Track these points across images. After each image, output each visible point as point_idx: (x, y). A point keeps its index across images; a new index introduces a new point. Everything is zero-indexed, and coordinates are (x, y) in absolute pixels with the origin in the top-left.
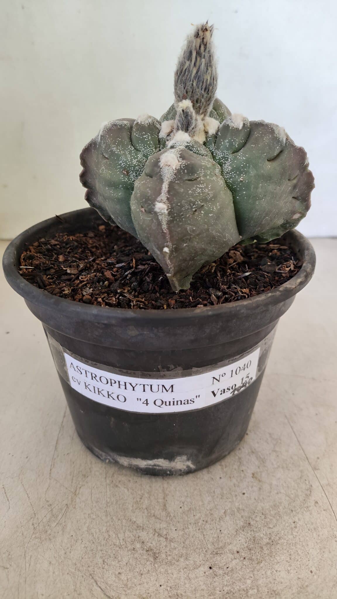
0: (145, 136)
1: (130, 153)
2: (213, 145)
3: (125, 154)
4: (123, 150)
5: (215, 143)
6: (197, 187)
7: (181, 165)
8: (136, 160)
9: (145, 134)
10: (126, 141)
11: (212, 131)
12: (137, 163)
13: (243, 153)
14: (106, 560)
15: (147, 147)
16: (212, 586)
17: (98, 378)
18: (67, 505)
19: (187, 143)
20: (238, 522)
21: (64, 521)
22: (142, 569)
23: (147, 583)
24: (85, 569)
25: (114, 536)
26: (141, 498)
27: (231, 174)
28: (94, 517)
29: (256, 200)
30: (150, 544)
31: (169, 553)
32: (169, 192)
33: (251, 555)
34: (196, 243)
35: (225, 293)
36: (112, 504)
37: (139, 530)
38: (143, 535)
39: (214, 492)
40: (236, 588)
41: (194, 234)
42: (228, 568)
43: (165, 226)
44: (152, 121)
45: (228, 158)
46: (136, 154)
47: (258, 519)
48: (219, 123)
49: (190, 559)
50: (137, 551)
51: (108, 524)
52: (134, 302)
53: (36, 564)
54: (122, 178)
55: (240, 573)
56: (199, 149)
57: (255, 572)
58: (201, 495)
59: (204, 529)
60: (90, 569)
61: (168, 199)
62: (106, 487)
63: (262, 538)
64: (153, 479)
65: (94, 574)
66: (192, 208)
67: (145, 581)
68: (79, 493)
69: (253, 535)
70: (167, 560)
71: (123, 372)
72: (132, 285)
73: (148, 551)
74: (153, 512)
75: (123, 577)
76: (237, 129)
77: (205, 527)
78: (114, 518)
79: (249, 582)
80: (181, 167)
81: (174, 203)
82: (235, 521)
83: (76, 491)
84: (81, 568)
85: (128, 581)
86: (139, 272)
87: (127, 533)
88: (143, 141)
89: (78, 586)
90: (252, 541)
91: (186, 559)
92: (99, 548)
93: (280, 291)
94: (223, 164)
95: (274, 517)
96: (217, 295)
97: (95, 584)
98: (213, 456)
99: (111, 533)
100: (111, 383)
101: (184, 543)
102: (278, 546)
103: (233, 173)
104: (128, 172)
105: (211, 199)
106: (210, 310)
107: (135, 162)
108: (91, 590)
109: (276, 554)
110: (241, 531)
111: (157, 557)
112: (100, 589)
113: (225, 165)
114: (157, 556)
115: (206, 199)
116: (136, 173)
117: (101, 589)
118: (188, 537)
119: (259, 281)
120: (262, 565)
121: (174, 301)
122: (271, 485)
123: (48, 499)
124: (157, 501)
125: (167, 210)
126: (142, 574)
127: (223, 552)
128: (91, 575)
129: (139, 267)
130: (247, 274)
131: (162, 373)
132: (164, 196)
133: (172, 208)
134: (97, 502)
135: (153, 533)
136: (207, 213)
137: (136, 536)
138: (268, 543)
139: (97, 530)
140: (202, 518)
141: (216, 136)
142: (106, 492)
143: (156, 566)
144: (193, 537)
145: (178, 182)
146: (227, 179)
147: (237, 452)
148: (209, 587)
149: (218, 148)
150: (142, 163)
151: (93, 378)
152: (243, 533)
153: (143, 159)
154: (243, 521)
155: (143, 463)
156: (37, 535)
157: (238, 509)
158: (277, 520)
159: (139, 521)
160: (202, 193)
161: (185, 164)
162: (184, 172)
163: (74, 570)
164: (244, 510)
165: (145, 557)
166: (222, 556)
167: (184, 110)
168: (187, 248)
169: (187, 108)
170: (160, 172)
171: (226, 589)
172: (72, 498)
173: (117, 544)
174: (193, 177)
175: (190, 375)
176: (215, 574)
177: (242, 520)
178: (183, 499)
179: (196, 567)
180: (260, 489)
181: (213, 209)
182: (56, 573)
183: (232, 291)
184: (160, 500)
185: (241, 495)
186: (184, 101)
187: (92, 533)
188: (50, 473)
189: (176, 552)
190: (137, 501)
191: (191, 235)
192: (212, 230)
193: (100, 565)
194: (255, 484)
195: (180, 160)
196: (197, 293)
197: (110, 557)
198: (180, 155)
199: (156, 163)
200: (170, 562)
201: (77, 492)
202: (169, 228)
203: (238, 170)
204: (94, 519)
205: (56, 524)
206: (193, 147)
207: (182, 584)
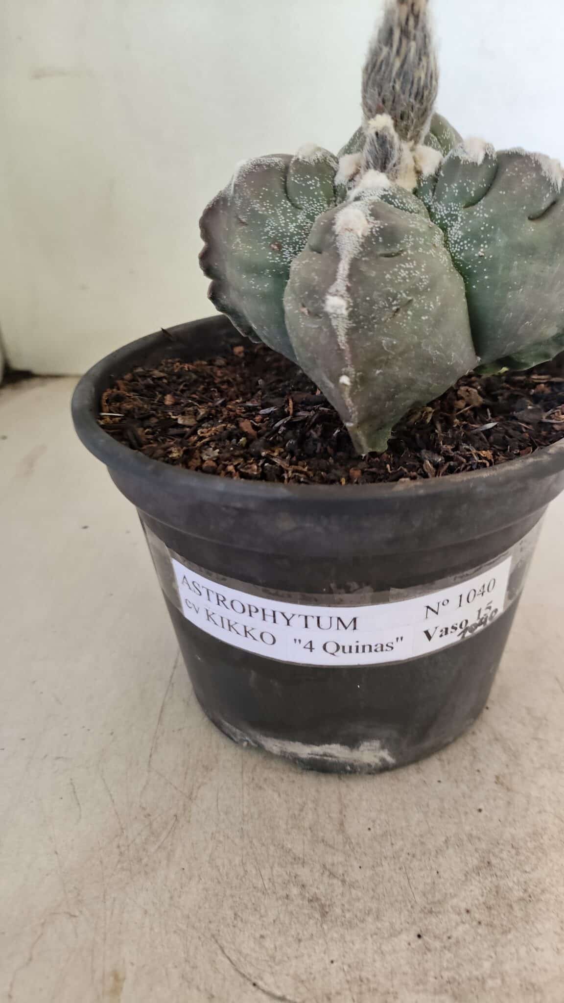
0: (310, 182)
1: (284, 212)
2: (431, 194)
3: (275, 215)
4: (272, 208)
5: (434, 191)
6: (400, 268)
7: (372, 229)
8: (294, 224)
9: (310, 179)
10: (278, 192)
11: (428, 170)
12: (296, 229)
13: (484, 206)
14: (240, 914)
15: (313, 201)
16: (421, 968)
17: (228, 603)
18: (176, 816)
19: (385, 190)
20: (469, 858)
21: (170, 843)
22: (301, 932)
23: (310, 956)
24: (204, 925)
25: (254, 872)
26: (301, 810)
27: (461, 244)
28: (221, 839)
29: (509, 290)
30: (314, 890)
31: (347, 906)
32: (350, 276)
33: (492, 917)
34: (397, 369)
35: (448, 458)
36: (252, 817)
37: (298, 864)
38: (304, 873)
39: (428, 805)
40: (464, 975)
41: (394, 353)
42: (449, 938)
43: (342, 338)
44: (323, 155)
45: (457, 216)
46: (295, 215)
47: (504, 855)
48: (441, 156)
49: (384, 918)
50: (293, 900)
51: (245, 852)
52: (290, 472)
53: (123, 912)
54: (270, 256)
55: (471, 947)
56: (405, 201)
57: (499, 949)
58: (404, 809)
59: (410, 868)
60: (212, 926)
61: (348, 289)
62: (243, 788)
63: (511, 889)
64: (323, 779)
65: (219, 935)
66: (391, 305)
67: (305, 952)
68: (196, 796)
69: (496, 884)
70: (343, 919)
71: (270, 593)
72: (287, 445)
73: (311, 901)
74: (321, 834)
75: (268, 943)
76: (474, 165)
77: (412, 866)
78: (255, 841)
79: (487, 965)
80: (371, 232)
81: (359, 297)
82: (463, 857)
83: (191, 793)
84: (197, 925)
85: (276, 950)
86: (299, 422)
87: (277, 869)
88: (307, 192)
89: (191, 954)
90: (494, 893)
91: (378, 918)
92: (228, 892)
93: (550, 454)
94: (447, 226)
95: (533, 854)
96: (434, 461)
97: (219, 952)
98: (427, 744)
99: (249, 867)
100: (250, 611)
101: (373, 890)
102: (541, 905)
103: (466, 242)
104: (280, 247)
105: (425, 289)
106: (421, 487)
107: (292, 228)
108: (213, 962)
109: (536, 918)
110: (474, 875)
111: (327, 913)
112: (228, 962)
113: (451, 229)
114: (327, 910)
115: (417, 288)
116: (294, 248)
117: (231, 961)
118: (381, 880)
119: (511, 437)
120: (510, 936)
121: (360, 471)
122: (528, 797)
123: (144, 805)
124: (329, 816)
125: (347, 309)
126: (300, 941)
127: (442, 910)
128: (213, 936)
129: (300, 413)
130: (490, 426)
131: (337, 597)
132: (341, 284)
133: (356, 305)
134: (226, 813)
135: (322, 871)
136: (417, 315)
137: (292, 874)
138: (522, 899)
139: (226, 862)
140: (405, 850)
141: (435, 179)
142: (243, 796)
143: (325, 927)
144: (389, 881)
145: (367, 259)
146: (455, 254)
147: (469, 738)
148: (415, 969)
149: (438, 200)
150: (304, 230)
151: (221, 603)
152: (477, 878)
153: (307, 223)
154: (478, 857)
155: (305, 751)
156: (125, 865)
157: (470, 837)
158: (539, 859)
159: (298, 849)
160: (410, 278)
161: (379, 227)
162: (377, 240)
163: (184, 927)
164: (479, 839)
165: (306, 911)
166: (440, 916)
167: (379, 132)
168: (381, 377)
169: (385, 128)
170: (334, 243)
171: (446, 975)
172: (184, 805)
173: (260, 886)
174: (394, 250)
175: (385, 600)
176: (426, 948)
177: (477, 855)
178: (373, 815)
179: (394, 933)
180: (509, 803)
181: (429, 306)
182: (156, 930)
183: (461, 455)
184: (334, 815)
185: (476, 813)
186: (378, 117)
187: (217, 867)
188: (150, 762)
189: (359, 905)
190: (294, 814)
191: (388, 354)
192: (427, 346)
193: (229, 921)
194: (500, 794)
195: (371, 219)
196: (399, 458)
197: (246, 907)
198: (371, 211)
199: (329, 228)
200: (350, 922)
201: (194, 796)
202: (350, 341)
203: (475, 237)
204: (220, 842)
205: (156, 847)
206: (394, 197)
207: (369, 960)
